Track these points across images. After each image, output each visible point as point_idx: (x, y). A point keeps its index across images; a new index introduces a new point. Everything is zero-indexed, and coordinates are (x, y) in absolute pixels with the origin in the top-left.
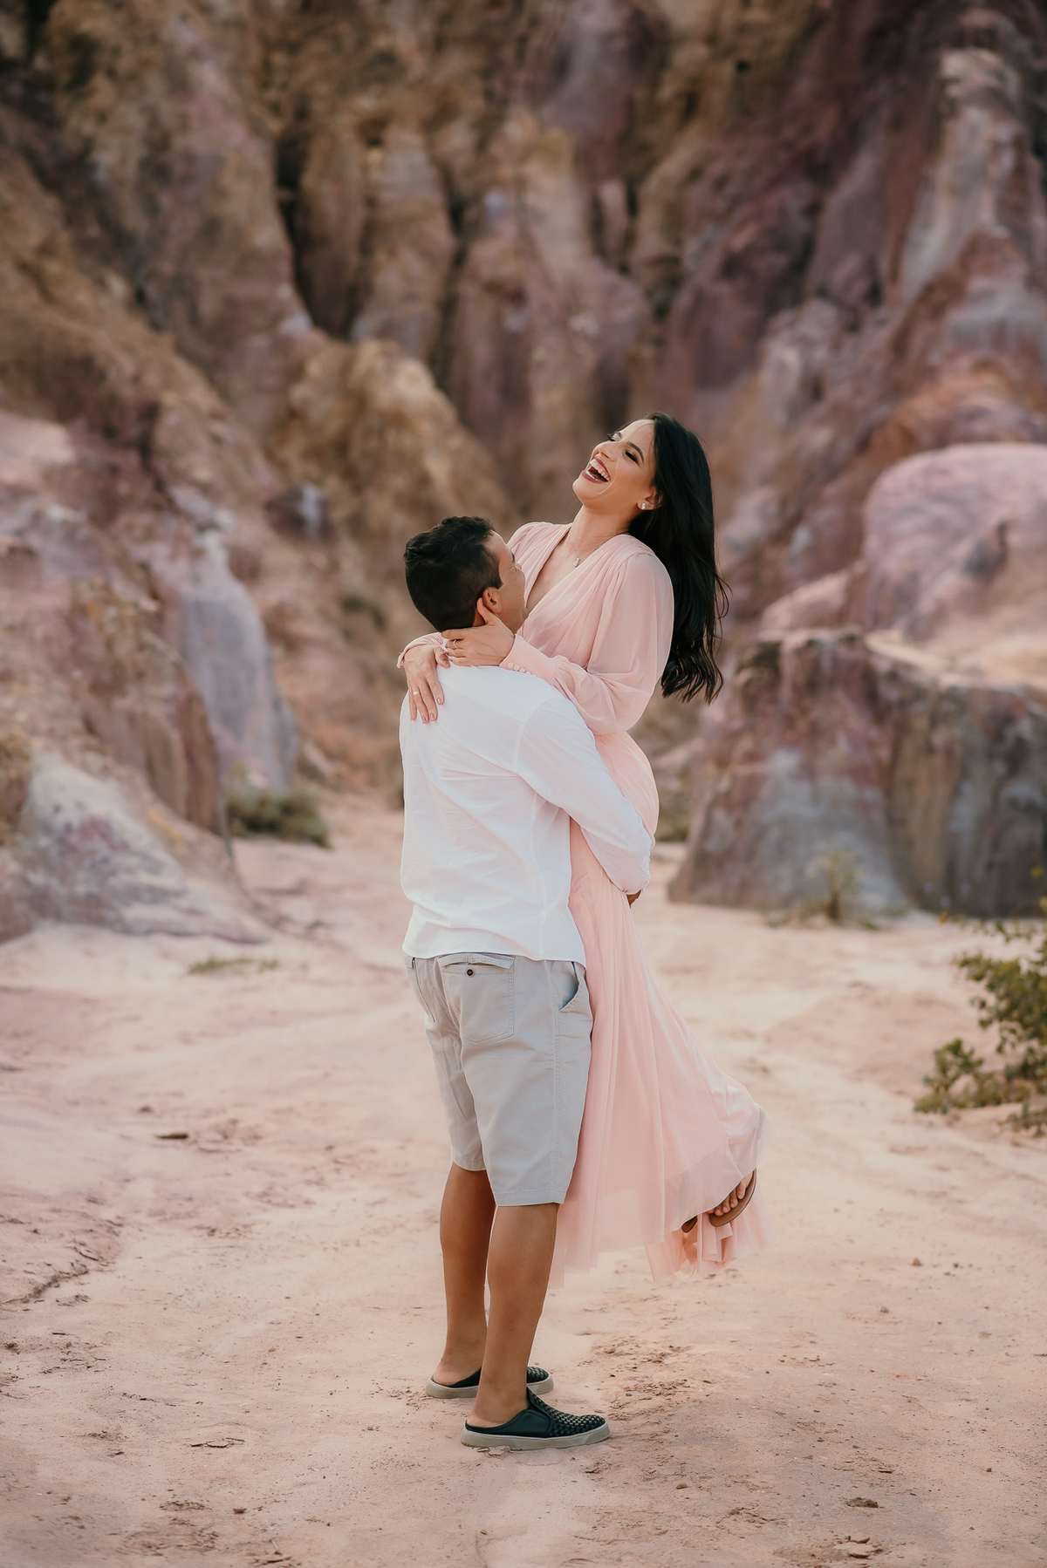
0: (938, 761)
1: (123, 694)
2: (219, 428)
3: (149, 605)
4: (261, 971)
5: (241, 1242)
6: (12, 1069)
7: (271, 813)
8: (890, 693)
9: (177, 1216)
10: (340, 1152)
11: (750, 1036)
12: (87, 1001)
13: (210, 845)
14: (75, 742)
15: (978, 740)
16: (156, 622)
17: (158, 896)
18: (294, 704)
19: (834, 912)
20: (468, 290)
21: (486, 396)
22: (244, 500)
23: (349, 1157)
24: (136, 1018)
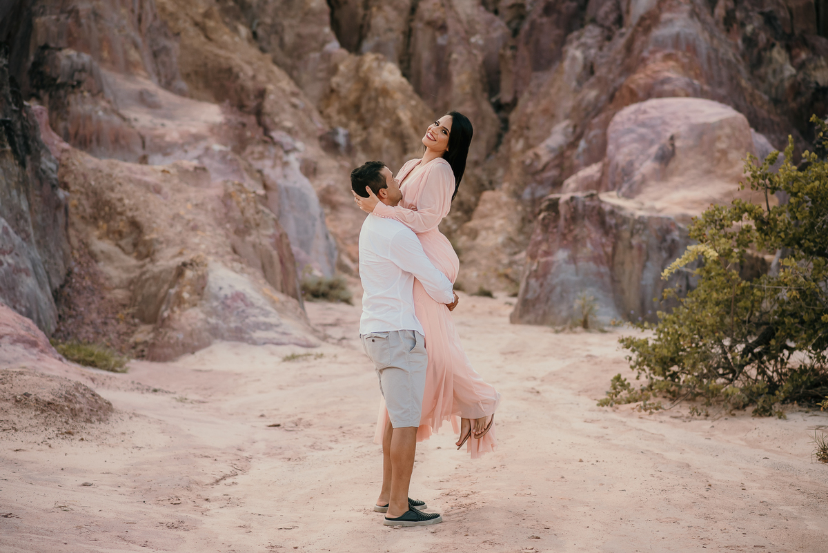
0: (635, 252)
1: (250, 235)
2: (295, 100)
3: (261, 192)
4: (315, 359)
5: (301, 462)
6: (204, 402)
7: (323, 288)
8: (611, 221)
9: (275, 454)
10: (345, 429)
11: (535, 379)
12: (236, 374)
13: (292, 303)
14: (228, 257)
15: (654, 241)
16: (264, 199)
17: (268, 327)
18: (336, 236)
19: (585, 325)
20: (418, 25)
21: (429, 78)
22: (309, 135)
23: (349, 430)
24: (259, 380)
